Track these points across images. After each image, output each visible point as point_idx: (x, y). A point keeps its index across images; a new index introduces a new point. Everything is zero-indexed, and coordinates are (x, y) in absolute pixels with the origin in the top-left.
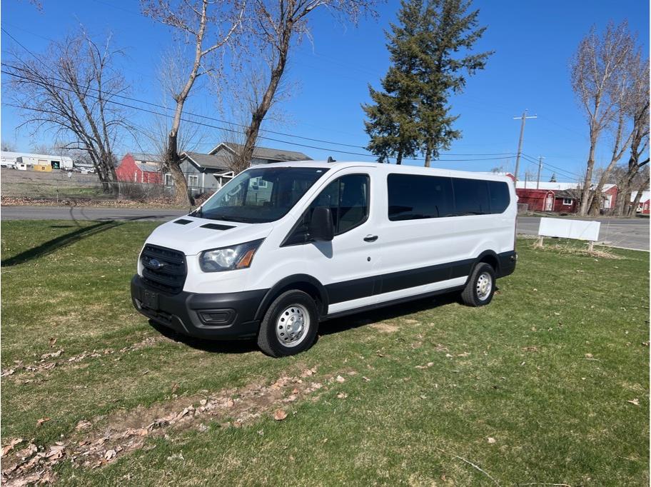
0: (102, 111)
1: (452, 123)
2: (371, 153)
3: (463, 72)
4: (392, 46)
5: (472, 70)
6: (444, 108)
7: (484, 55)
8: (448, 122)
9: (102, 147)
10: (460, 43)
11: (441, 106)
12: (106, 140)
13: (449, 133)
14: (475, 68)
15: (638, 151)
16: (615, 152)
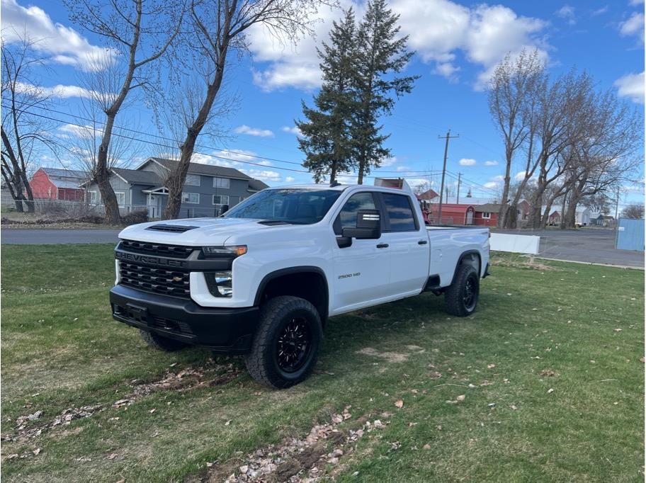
0: (15, 123)
1: (383, 141)
2: (307, 169)
3: (391, 94)
4: (325, 65)
5: (400, 92)
6: (375, 127)
7: (411, 79)
8: (379, 141)
9: (15, 163)
10: (389, 66)
11: (372, 125)
12: (20, 154)
13: (381, 151)
14: (402, 91)
15: (546, 169)
16: (527, 170)
